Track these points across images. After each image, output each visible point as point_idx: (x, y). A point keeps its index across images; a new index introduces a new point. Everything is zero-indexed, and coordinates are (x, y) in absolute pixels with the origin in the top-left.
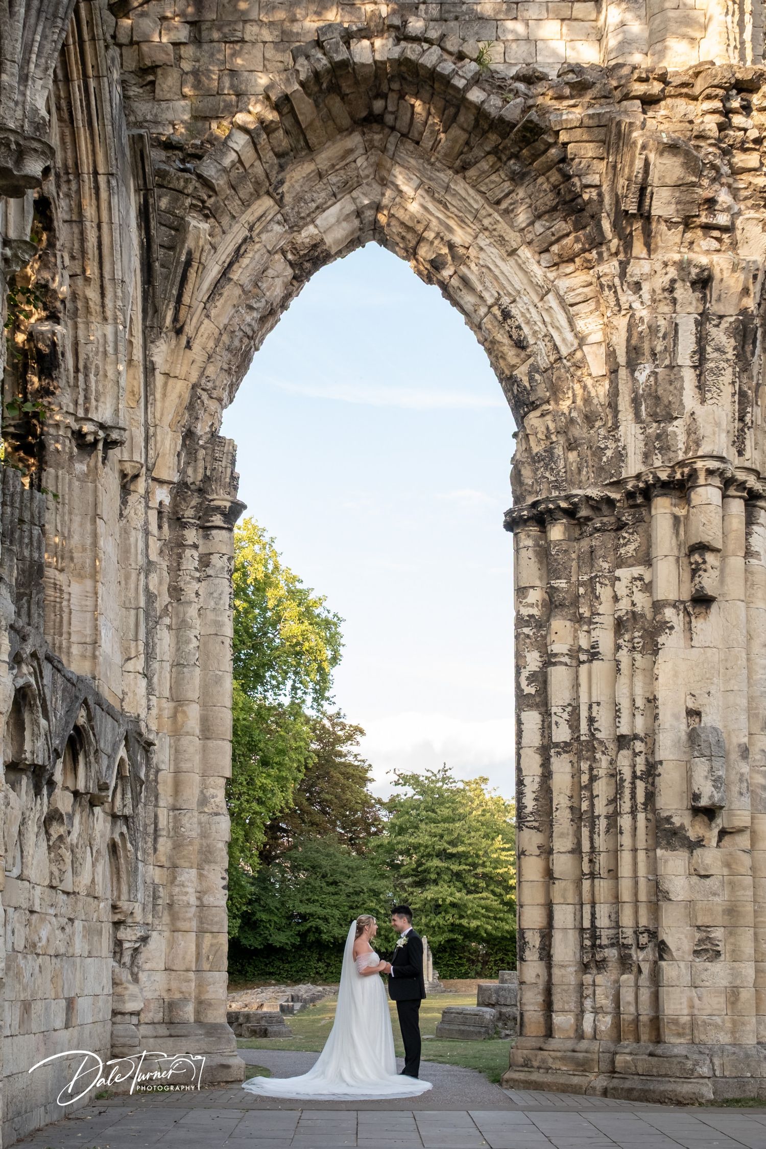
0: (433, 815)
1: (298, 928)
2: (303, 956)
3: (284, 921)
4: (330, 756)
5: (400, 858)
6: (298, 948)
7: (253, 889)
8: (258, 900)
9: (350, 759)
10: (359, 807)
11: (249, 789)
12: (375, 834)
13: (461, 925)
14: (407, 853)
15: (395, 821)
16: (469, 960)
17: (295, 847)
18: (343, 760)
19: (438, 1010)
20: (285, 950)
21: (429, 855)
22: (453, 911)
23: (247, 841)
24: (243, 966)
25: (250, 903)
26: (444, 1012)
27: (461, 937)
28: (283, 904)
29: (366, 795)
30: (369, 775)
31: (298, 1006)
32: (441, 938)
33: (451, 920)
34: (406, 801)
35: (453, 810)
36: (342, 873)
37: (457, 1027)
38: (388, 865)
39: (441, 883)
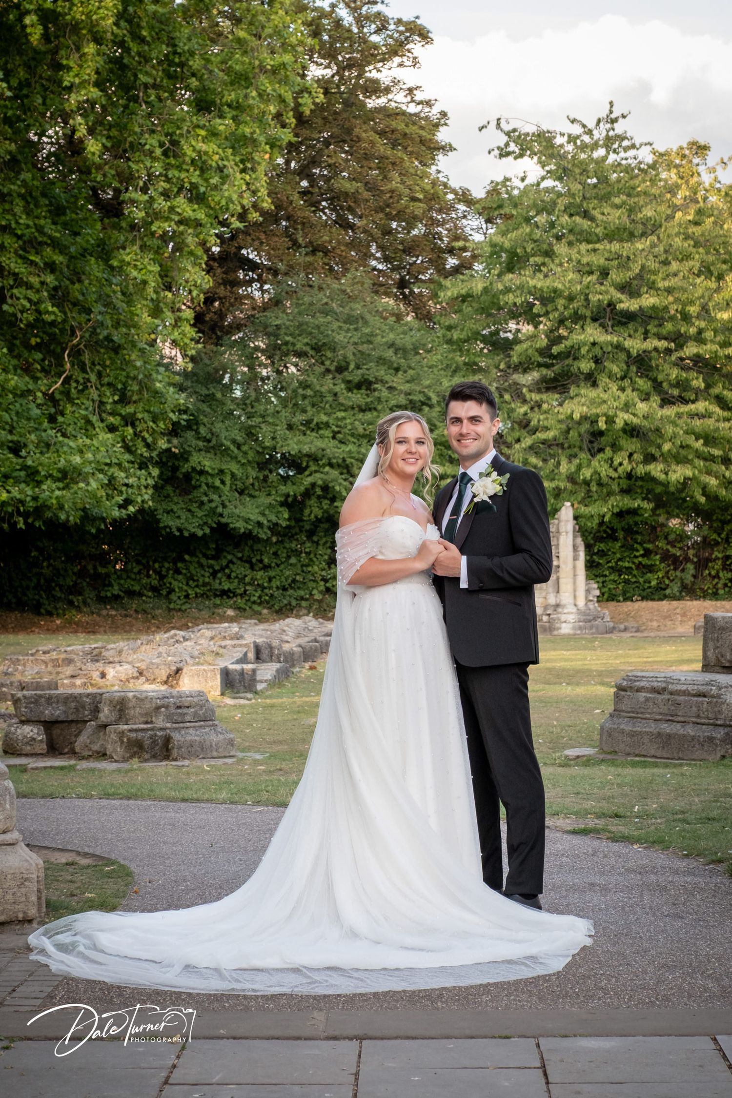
0: (585, 224)
1: (283, 489)
2: (297, 553)
3: (253, 473)
4: (352, 92)
5: (512, 325)
6: (284, 534)
7: (182, 399)
8: (193, 425)
9: (399, 98)
10: (418, 209)
11: (167, 167)
12: (456, 270)
13: (648, 478)
14: (527, 313)
15: (498, 239)
16: (666, 557)
17: (276, 302)
18: (382, 101)
19: (600, 676)
20: (257, 540)
21: (577, 317)
22: (632, 445)
23: (169, 288)
24: (162, 577)
25: (175, 431)
26: (620, 688)
27: (647, 506)
28: (250, 433)
29: (434, 183)
30: (443, 136)
31: (267, 671)
32: (603, 509)
33: (627, 466)
34: (525, 192)
35: (631, 211)
36: (381, 361)
37: (652, 728)
38: (484, 339)
39: (603, 380)
